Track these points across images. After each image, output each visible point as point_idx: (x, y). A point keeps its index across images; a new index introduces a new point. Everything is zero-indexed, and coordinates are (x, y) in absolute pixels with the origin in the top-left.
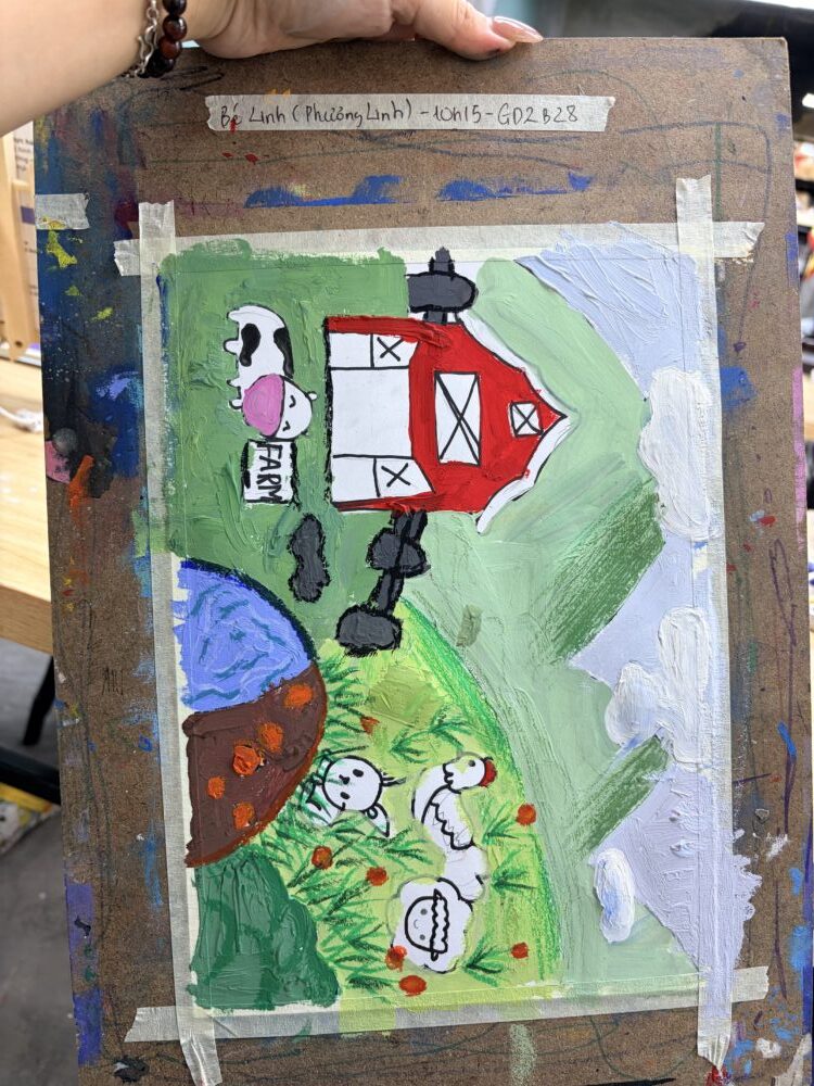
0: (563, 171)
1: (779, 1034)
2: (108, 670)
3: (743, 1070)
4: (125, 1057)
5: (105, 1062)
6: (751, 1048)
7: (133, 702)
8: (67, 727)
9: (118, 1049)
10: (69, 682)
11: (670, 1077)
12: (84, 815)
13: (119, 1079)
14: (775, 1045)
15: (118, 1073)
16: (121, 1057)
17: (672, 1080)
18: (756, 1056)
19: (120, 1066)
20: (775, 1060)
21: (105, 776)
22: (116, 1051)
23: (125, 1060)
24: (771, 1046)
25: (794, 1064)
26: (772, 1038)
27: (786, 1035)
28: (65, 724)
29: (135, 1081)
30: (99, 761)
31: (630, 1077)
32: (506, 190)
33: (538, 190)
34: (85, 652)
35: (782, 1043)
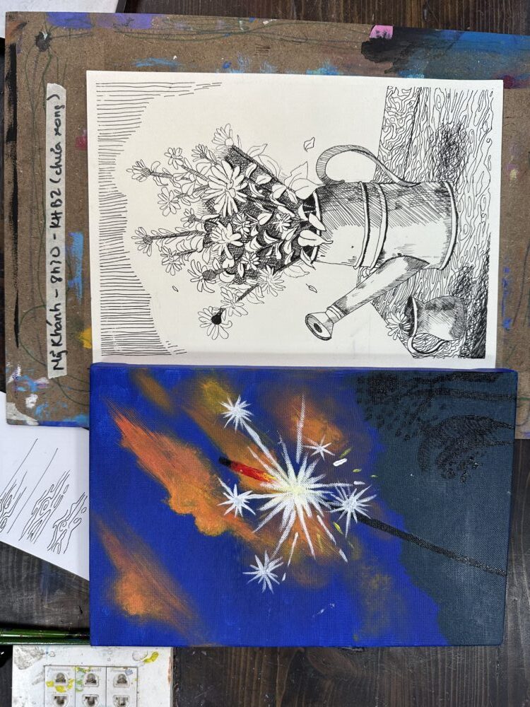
0: (513, 316)
1: (39, 407)
2: (269, 48)
3: (20, 386)
4: (51, 39)
5: (48, 27)
6: (33, 391)
7: (250, 61)
8: (239, 23)
9: (55, 35)
10: (264, 27)
11: (19, 345)
12: (190, 28)
13: (38, 34)
14: (33, 405)
15: (41, 35)
16: (51, 37)
17: (18, 346)
18: (27, 394)
19: (45, 36)
20: (24, 405)
21: (211, 41)
22: (54, 34)
23: (49, 39)
24: (32, 403)
25: (21, 414)
26: (38, 403)
27: (38, 411)
28: (240, 22)
29: (36, 44)
30: (218, 38)
31: (21, 322)
32: (506, 285)
33: (505, 301)
34: (279, 37)
35: (34, 409)
